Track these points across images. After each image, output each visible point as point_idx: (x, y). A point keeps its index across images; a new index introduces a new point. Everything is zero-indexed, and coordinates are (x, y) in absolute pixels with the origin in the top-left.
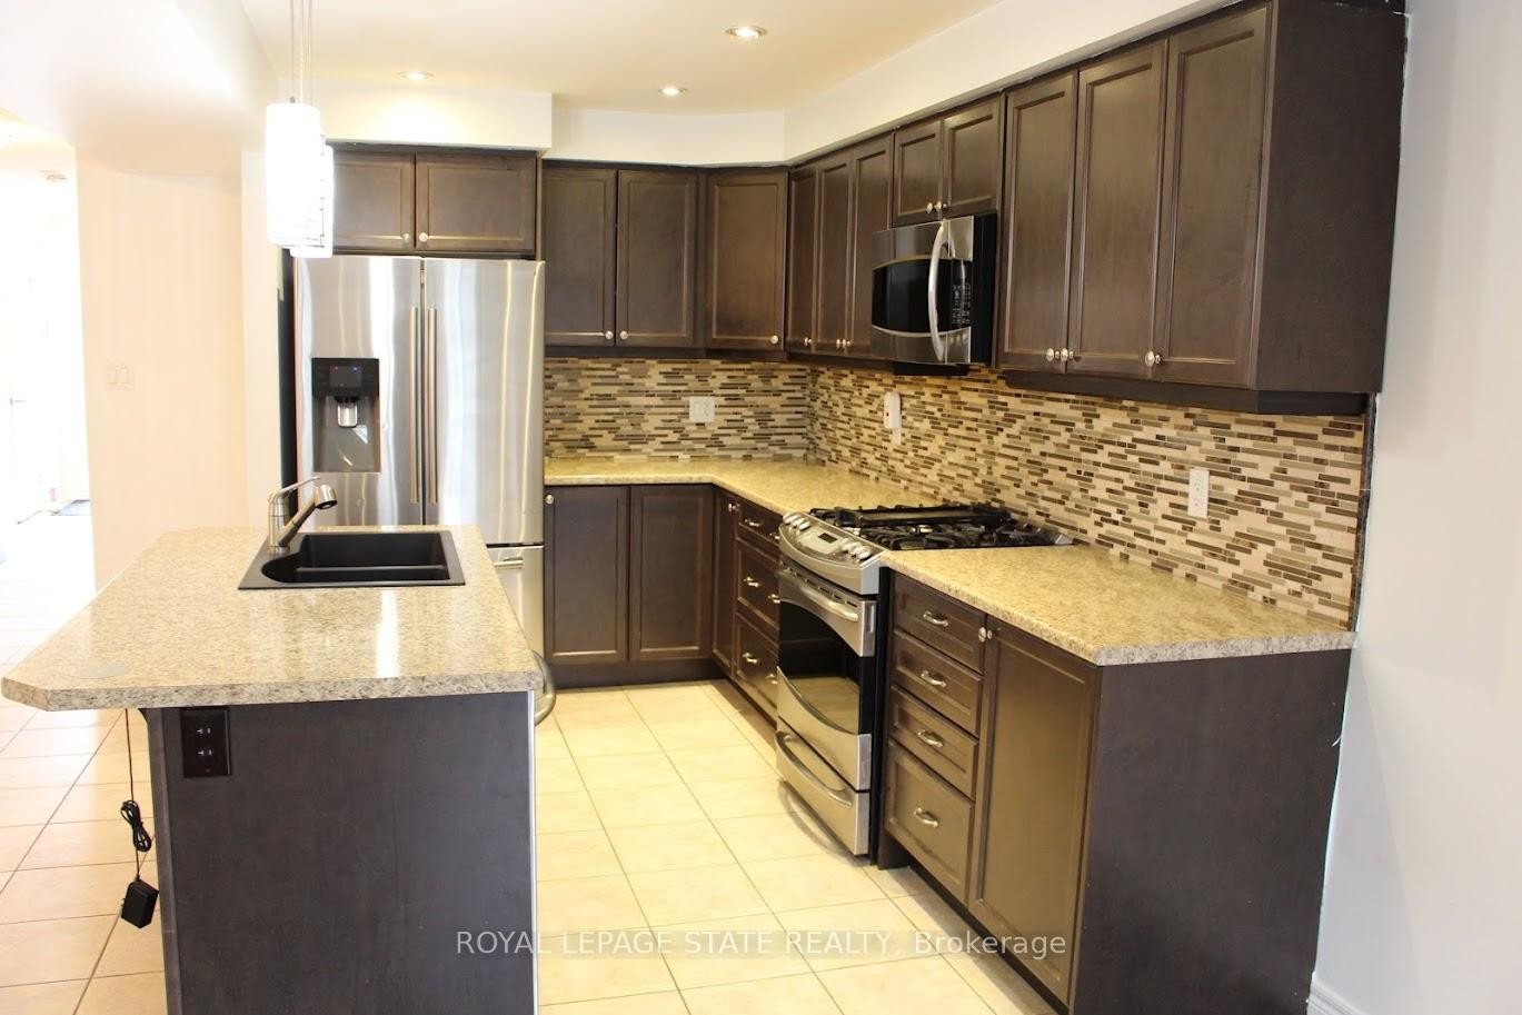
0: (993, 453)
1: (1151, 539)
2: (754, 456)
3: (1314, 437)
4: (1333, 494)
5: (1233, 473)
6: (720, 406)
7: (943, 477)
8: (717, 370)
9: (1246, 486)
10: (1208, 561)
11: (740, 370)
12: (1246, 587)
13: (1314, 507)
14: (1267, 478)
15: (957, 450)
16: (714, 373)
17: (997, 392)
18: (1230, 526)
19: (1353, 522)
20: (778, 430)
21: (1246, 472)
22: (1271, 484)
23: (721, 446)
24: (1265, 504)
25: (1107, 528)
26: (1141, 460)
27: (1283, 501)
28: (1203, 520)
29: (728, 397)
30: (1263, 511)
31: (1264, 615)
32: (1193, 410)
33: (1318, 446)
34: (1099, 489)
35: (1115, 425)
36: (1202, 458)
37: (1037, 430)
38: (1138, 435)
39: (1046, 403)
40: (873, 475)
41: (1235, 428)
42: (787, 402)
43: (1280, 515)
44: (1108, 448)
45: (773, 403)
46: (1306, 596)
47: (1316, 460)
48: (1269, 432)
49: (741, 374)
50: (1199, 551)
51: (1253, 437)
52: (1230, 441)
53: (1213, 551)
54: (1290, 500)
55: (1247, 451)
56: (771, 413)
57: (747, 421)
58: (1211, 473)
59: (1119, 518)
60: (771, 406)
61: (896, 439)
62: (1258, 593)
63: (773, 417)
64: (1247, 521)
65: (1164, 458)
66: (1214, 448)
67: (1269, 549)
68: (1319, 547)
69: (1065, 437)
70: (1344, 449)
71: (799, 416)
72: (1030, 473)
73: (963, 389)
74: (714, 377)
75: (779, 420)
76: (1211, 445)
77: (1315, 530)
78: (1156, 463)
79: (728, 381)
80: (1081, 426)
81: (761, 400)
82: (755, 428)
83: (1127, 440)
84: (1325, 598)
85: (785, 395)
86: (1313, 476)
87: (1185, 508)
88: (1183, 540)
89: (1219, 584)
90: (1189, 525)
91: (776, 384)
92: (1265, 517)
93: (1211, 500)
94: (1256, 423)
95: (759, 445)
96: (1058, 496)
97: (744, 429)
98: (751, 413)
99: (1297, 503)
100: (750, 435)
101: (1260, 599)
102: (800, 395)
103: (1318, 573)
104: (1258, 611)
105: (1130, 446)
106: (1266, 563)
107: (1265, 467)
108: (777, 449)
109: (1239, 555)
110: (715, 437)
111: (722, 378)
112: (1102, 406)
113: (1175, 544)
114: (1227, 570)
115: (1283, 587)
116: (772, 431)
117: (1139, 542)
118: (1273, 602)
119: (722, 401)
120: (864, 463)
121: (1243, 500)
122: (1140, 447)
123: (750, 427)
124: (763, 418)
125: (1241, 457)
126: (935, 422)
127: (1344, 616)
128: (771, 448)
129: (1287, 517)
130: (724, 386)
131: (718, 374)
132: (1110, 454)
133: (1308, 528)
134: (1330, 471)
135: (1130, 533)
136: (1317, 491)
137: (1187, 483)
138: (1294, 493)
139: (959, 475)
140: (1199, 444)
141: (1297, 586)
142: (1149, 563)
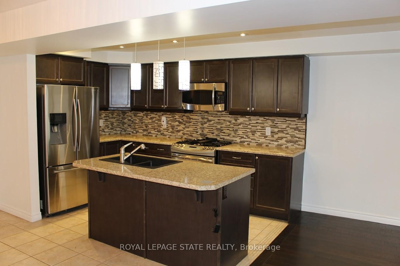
0: (204, 128)
1: (256, 140)
2: (111, 133)
3: (295, 121)
4: (299, 129)
5: (277, 127)
6: (104, 122)
7: (184, 134)
8: (103, 113)
9: (280, 129)
10: (271, 142)
11: (107, 113)
12: (281, 145)
13: (295, 131)
14: (285, 128)
15: (189, 128)
16: (102, 114)
17: (205, 116)
18: (276, 136)
19: (304, 133)
20: (115, 127)
21: (279, 127)
22: (286, 129)
23: (104, 132)
24: (284, 132)
25: (242, 140)
26: (252, 127)
27: (289, 131)
28: (270, 136)
29: (106, 120)
30: (284, 133)
31: (286, 149)
32: (265, 117)
33: (296, 122)
34: (240, 132)
35: (244, 121)
36: (269, 125)
37: (219, 123)
38: (250, 122)
39: (221, 117)
40: (154, 135)
41: (276, 120)
42: (116, 120)
43: (288, 133)
44: (242, 125)
45: (113, 120)
46: (295, 145)
47: (296, 124)
48: (285, 120)
49: (108, 114)
50: (269, 141)
51: (281, 121)
52: (275, 122)
53: (273, 141)
54: (290, 131)
55: (280, 124)
56: (113, 123)
57: (109, 125)
58: (271, 128)
59: (247, 137)
60: (114, 121)
61: (165, 126)
62: (284, 146)
63: (114, 124)
64: (280, 135)
65: (258, 126)
66: (271, 124)
67: (286, 139)
68: (297, 137)
69: (228, 124)
70: (301, 122)
71: (119, 123)
72: (217, 131)
73: (191, 115)
74: (102, 115)
75: (115, 124)
76: (271, 123)
77: (296, 135)
78: (257, 127)
79: (105, 116)
80: (234, 121)
81: (111, 120)
82: (111, 127)
83: (248, 123)
84: (299, 145)
85: (116, 118)
86: (295, 127)
87: (265, 134)
88: (265, 139)
89: (275, 146)
90: (266, 137)
91: (114, 116)
92: (285, 134)
93: (271, 132)
94: (282, 119)
95: (112, 131)
96: (227, 135)
97: (108, 127)
98: (110, 123)
99: (292, 131)
100: (110, 128)
101: (285, 147)
102: (119, 118)
103: (297, 141)
104: (284, 149)
105: (248, 124)
106: (285, 141)
107: (284, 126)
108: (115, 132)
109: (279, 141)
110: (103, 129)
111: (104, 115)
112: (240, 117)
113: (262, 140)
114: (276, 143)
115: (289, 145)
116: (114, 127)
117: (252, 141)
118: (288, 147)
119: (104, 120)
120: (150, 133)
121: (279, 132)
122: (251, 124)
123: (110, 127)
124: (112, 124)
125: (278, 125)
126: (180, 122)
127: (304, 147)
128: (114, 131)
129: (289, 133)
130: (105, 117)
131: (104, 114)
132: (243, 126)
133: (295, 135)
134: (298, 126)
135: (250, 140)
136: (296, 129)
137: (265, 130)
138: (291, 130)
139: (190, 133)
140: (268, 123)
141: (293, 144)
142: (256, 144)
